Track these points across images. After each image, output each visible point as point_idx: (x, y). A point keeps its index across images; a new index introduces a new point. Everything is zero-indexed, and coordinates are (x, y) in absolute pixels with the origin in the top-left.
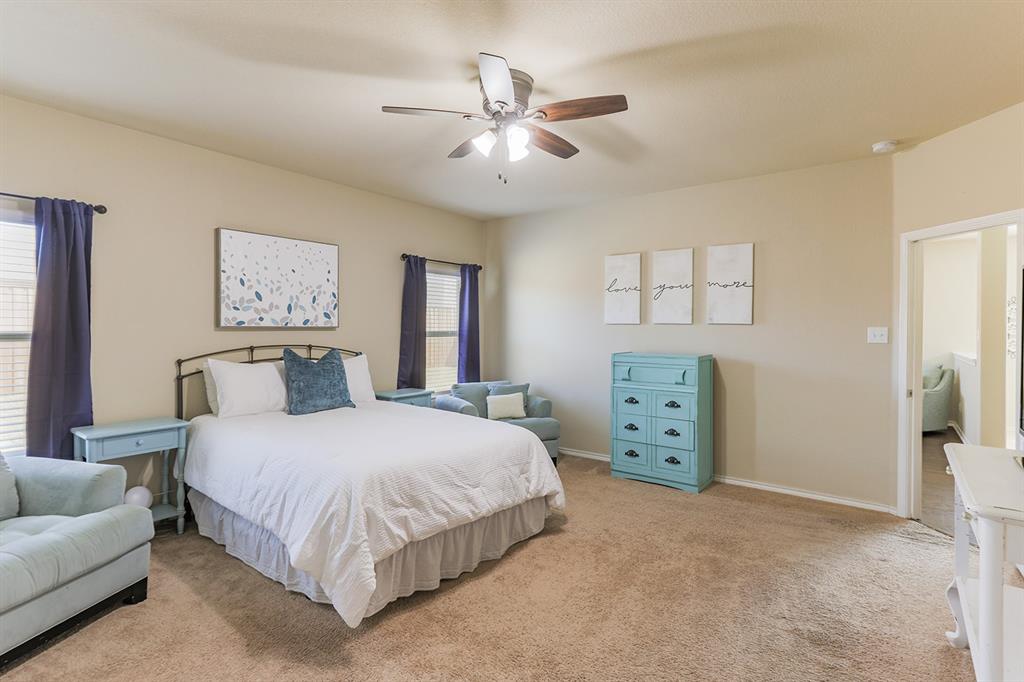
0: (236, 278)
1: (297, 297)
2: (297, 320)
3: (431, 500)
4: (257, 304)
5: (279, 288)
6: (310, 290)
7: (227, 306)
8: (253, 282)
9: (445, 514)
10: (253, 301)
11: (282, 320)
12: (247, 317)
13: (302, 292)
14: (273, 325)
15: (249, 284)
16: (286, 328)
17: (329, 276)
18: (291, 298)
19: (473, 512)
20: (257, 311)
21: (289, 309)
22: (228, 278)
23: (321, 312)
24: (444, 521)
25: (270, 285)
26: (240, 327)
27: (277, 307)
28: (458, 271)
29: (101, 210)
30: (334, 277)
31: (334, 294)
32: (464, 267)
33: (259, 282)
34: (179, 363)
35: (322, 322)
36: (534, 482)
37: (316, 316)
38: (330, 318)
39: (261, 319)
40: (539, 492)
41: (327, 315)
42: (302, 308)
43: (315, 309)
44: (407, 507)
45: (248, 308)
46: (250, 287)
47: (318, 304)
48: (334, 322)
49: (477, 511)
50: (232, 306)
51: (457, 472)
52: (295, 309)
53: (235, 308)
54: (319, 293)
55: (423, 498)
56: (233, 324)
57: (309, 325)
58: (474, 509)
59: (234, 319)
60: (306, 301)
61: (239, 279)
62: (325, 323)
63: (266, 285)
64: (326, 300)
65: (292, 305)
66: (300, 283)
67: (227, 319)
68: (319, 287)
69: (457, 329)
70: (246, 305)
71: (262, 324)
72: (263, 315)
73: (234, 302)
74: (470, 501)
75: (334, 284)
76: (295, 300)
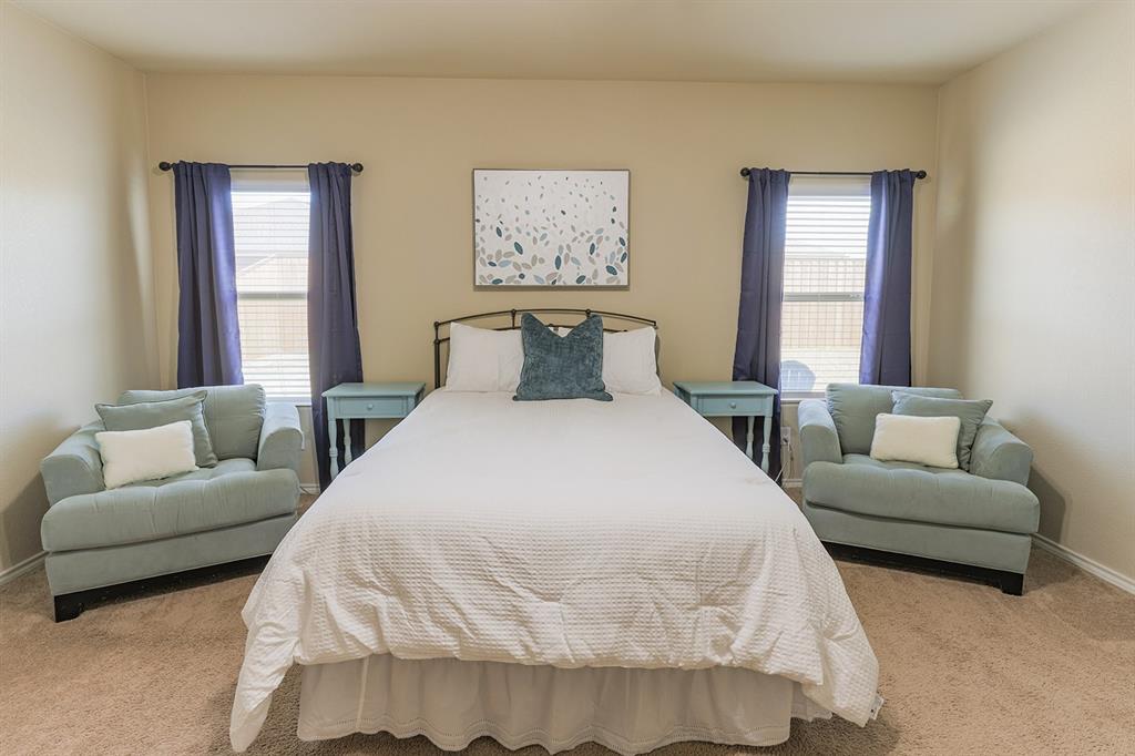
0: (491, 227)
1: (569, 247)
2: (568, 276)
3: (428, 597)
4: (517, 258)
5: (544, 236)
6: (587, 235)
7: (482, 260)
8: (513, 232)
9: (455, 631)
10: (512, 254)
11: (549, 277)
12: (505, 274)
13: (575, 240)
14: (537, 284)
15: (508, 233)
16: (553, 288)
17: (614, 215)
18: (561, 248)
19: (527, 648)
20: (516, 266)
21: (558, 262)
22: (483, 228)
23: (601, 265)
24: (449, 643)
25: (533, 233)
26: (497, 286)
27: (542, 261)
28: (867, 185)
29: (359, 168)
30: (622, 216)
31: (622, 241)
32: (877, 178)
33: (519, 231)
34: (437, 325)
35: (603, 279)
36: (746, 633)
37: (596, 271)
38: (615, 273)
39: (522, 276)
40: (756, 660)
41: (611, 270)
42: (575, 261)
43: (592, 261)
44: (384, 592)
45: (507, 263)
46: (508, 238)
47: (598, 255)
48: (622, 279)
49: (535, 649)
50: (487, 261)
51: (507, 559)
52: (566, 263)
53: (492, 264)
54: (600, 240)
55: (413, 586)
56: (489, 283)
57: (584, 283)
58: (528, 640)
59: (490, 276)
60: (581, 251)
61: (495, 229)
62: (608, 280)
63: (528, 234)
64: (609, 249)
65: (562, 258)
66: (573, 228)
67: (482, 277)
68: (600, 231)
69: (863, 290)
70: (503, 259)
71: (524, 282)
72: (524, 271)
73: (490, 257)
74: (523, 621)
75: (621, 224)
76: (565, 251)
